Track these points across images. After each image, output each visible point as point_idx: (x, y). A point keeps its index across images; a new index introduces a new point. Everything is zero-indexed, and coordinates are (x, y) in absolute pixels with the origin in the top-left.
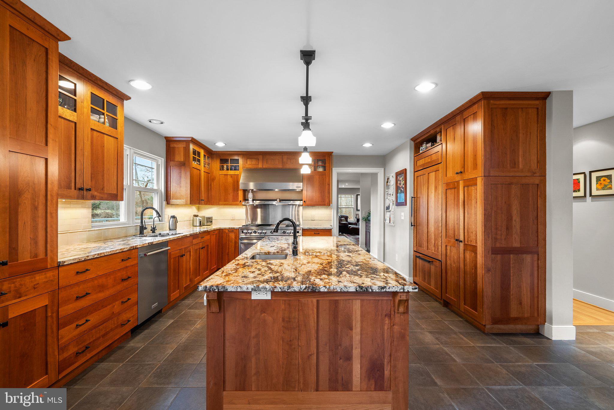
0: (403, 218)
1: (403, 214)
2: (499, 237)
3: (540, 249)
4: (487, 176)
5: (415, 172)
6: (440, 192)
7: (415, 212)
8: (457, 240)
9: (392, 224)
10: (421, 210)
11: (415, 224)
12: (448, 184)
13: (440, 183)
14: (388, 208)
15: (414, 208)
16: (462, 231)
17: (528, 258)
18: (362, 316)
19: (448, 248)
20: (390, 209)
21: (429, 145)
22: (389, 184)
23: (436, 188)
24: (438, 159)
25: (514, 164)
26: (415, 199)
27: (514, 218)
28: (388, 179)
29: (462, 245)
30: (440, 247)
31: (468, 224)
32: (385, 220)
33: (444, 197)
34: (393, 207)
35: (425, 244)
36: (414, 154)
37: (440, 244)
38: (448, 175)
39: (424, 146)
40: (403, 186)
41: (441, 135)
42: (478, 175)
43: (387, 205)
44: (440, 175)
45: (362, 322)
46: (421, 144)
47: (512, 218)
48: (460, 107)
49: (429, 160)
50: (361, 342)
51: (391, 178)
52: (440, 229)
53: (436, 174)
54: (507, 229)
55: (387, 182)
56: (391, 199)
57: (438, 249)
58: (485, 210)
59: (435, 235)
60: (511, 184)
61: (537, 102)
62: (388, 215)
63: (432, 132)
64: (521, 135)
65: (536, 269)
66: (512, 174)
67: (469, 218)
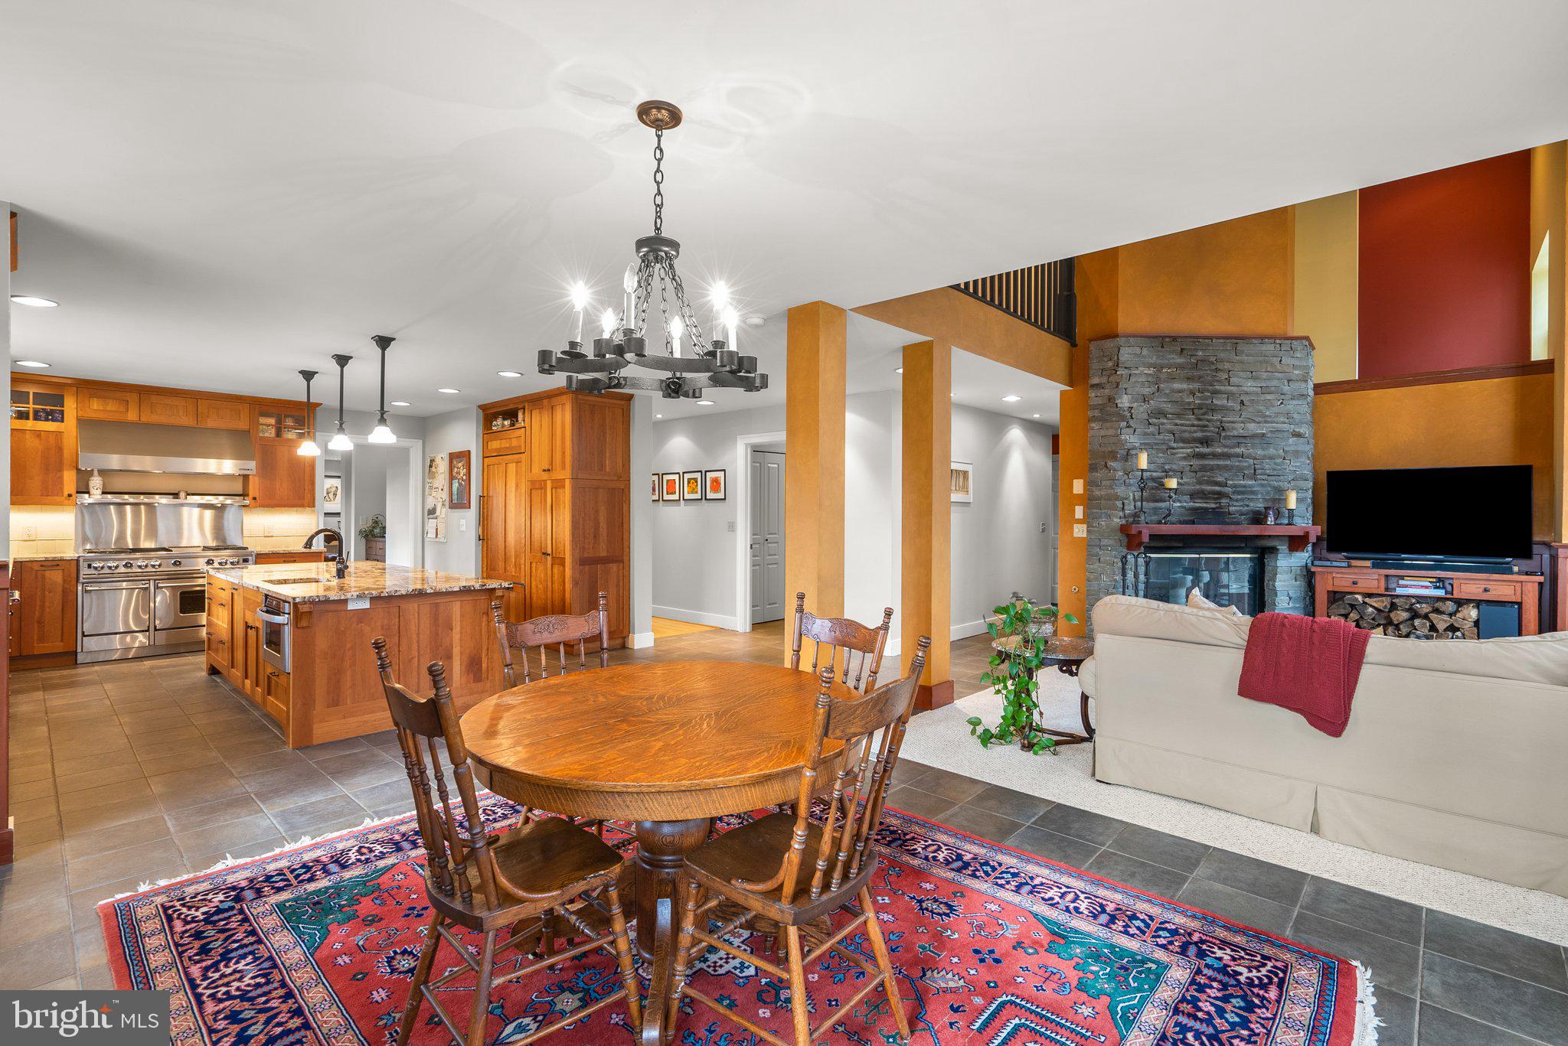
0: (463, 528)
1: (463, 522)
2: (587, 546)
3: (625, 558)
4: (574, 479)
5: (484, 457)
6: (523, 491)
7: (484, 519)
8: (544, 554)
9: (442, 540)
10: (495, 514)
11: (484, 538)
12: (533, 482)
13: (523, 480)
14: (432, 512)
15: (483, 513)
16: (549, 542)
17: (614, 567)
18: (462, 616)
19: (534, 565)
20: (438, 513)
21: (507, 423)
22: (433, 469)
23: (517, 485)
24: (520, 447)
25: (602, 466)
26: (484, 500)
27: (601, 525)
28: (432, 461)
29: (549, 558)
30: (523, 566)
31: (556, 532)
32: (424, 533)
33: (528, 499)
34: (444, 510)
35: (501, 564)
36: (484, 431)
37: (522, 562)
38: (534, 471)
39: (499, 421)
40: (464, 477)
41: (524, 413)
42: (565, 474)
43: (429, 505)
44: (523, 469)
45: (461, 622)
46: (495, 416)
47: (599, 524)
48: (551, 391)
49: (508, 445)
50: (461, 640)
51: (438, 460)
52: (523, 541)
53: (517, 467)
54: (595, 537)
55: (431, 466)
56: (439, 496)
57: (520, 569)
58: (573, 516)
59: (516, 552)
60: (598, 488)
61: (623, 402)
62: (431, 524)
63: (512, 406)
64: (608, 436)
65: (621, 578)
66: (600, 478)
67: (557, 526)
